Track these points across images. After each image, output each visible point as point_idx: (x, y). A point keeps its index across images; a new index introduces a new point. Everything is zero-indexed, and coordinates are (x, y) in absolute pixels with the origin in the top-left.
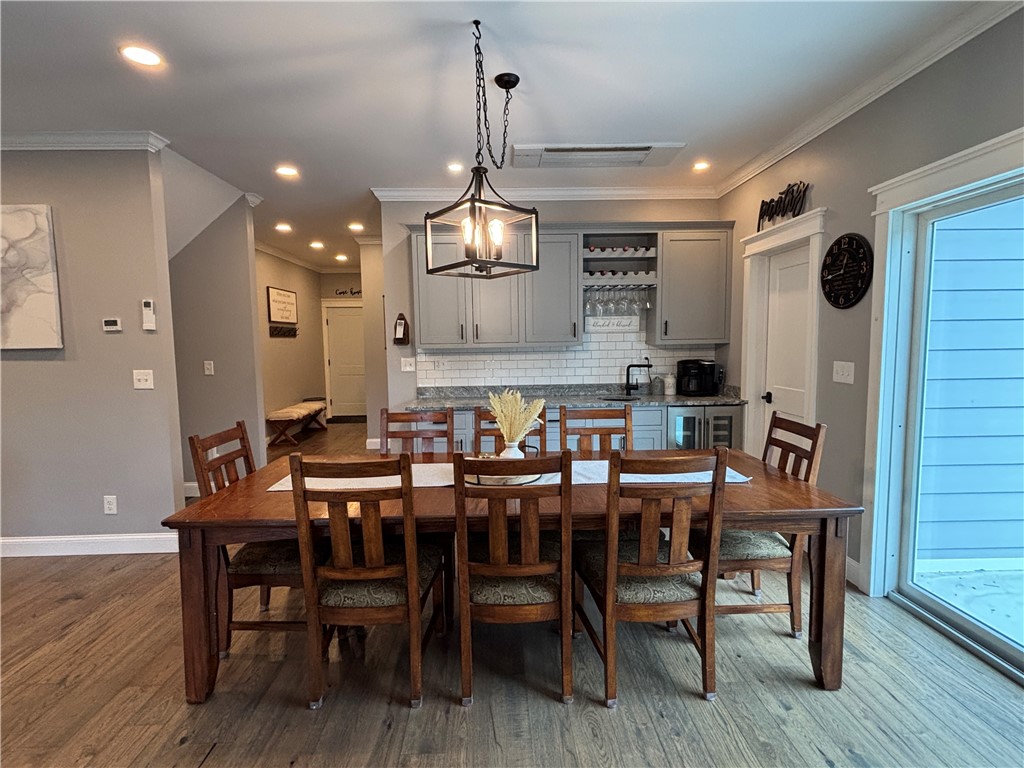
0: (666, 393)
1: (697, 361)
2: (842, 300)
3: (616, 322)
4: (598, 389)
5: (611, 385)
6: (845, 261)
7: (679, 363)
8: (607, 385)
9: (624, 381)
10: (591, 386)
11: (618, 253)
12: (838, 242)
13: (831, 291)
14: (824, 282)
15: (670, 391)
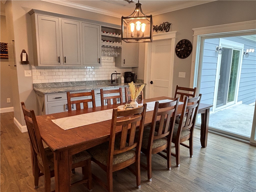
0: (122, 83)
1: (131, 72)
2: (182, 56)
3: (107, 58)
4: (102, 82)
5: (106, 80)
6: (184, 46)
7: (125, 73)
8: (105, 80)
9: (111, 79)
10: (100, 81)
11: (111, 35)
12: (182, 41)
13: (179, 54)
14: (176, 51)
15: (123, 82)
